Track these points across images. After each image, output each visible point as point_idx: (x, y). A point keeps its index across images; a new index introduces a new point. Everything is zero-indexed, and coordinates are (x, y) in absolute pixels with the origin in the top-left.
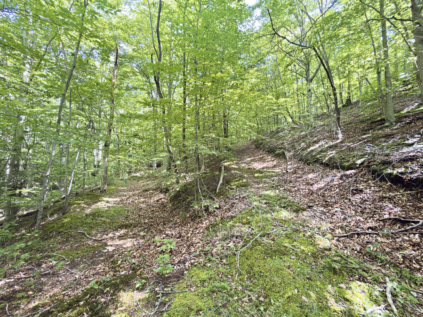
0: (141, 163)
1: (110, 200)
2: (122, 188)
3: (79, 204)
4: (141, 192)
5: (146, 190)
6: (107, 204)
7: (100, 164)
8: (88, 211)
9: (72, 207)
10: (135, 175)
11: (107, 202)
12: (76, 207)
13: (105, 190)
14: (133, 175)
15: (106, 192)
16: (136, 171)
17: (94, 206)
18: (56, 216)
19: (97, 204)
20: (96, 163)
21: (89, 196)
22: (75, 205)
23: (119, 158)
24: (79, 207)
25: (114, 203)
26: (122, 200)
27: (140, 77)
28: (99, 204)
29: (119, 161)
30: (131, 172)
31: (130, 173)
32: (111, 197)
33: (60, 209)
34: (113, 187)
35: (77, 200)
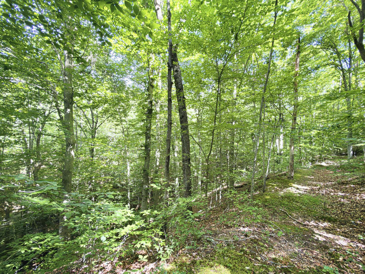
0: (328, 151)
1: (299, 187)
2: (308, 177)
3: (273, 186)
4: (335, 184)
5: (343, 183)
6: (297, 190)
7: (282, 152)
8: (282, 193)
9: (268, 188)
10: (319, 164)
11: (298, 189)
12: (271, 188)
13: (292, 177)
14: (317, 164)
15: (293, 179)
16: (321, 159)
17: (285, 190)
18: (258, 192)
19: (288, 189)
20: (278, 152)
21: (279, 181)
22: (270, 186)
23: (300, 146)
24: (273, 188)
25: (305, 191)
26: (312, 190)
27: (323, 53)
28: (290, 188)
29: (300, 149)
30: (314, 161)
31: (312, 161)
32: (299, 185)
33: (260, 187)
34: (299, 175)
35: (271, 183)
